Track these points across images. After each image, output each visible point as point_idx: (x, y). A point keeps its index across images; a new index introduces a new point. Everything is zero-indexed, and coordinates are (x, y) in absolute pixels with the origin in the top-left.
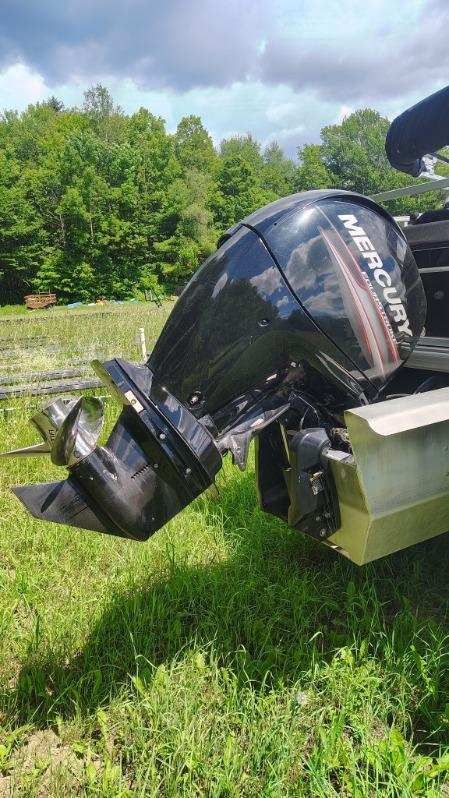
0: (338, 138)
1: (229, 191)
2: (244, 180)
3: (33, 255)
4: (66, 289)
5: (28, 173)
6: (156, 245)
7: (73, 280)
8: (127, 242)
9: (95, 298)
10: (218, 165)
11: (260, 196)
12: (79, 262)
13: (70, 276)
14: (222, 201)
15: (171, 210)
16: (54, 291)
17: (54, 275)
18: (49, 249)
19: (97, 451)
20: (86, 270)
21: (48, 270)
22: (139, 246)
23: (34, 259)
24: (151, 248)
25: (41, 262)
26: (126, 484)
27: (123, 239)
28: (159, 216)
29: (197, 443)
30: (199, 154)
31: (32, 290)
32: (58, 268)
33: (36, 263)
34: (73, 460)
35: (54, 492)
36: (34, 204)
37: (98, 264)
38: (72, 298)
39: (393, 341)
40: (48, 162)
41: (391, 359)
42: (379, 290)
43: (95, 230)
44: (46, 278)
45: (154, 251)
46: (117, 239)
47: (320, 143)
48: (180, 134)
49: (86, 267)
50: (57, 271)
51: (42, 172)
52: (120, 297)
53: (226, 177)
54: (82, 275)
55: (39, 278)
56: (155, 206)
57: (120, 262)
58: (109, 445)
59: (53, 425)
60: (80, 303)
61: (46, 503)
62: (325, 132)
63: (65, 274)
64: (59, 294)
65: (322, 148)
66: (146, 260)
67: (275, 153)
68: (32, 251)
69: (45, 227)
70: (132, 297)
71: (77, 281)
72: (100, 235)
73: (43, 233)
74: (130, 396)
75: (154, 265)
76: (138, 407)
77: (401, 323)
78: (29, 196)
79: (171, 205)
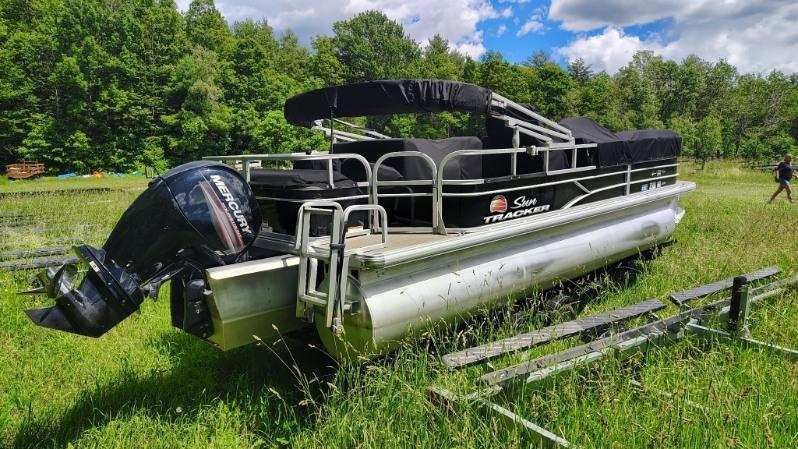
0: (349, 33)
1: (241, 71)
2: (257, 61)
3: (18, 121)
4: (56, 159)
5: (19, 34)
6: (164, 118)
7: (66, 149)
8: (130, 113)
9: (91, 169)
10: (232, 44)
11: (273, 78)
12: (73, 131)
13: (62, 146)
14: (233, 80)
15: (180, 84)
16: (43, 160)
17: (44, 143)
18: (38, 116)
19: (73, 292)
20: (80, 139)
21: (37, 138)
22: (144, 118)
23: (19, 126)
24: (157, 120)
25: (29, 129)
26: (88, 308)
27: (125, 109)
28: (167, 89)
29: (131, 288)
30: (211, 33)
31: (15, 159)
32: (47, 136)
33: (21, 131)
34: (59, 296)
35: (47, 312)
36: (24, 68)
37: (95, 134)
38: (64, 169)
39: (240, 236)
40: (43, 27)
41: (239, 244)
42: (231, 212)
43: (94, 100)
44: (34, 146)
45: (161, 124)
46: (117, 109)
47: (333, 35)
48: (191, 12)
49: (82, 136)
50: (47, 140)
51: (33, 36)
52: (119, 169)
53: (239, 57)
54: (76, 144)
55: (25, 145)
56: (163, 80)
57: (121, 133)
58: (79, 289)
59: (48, 278)
60: (72, 174)
61: (42, 318)
62: (336, 26)
63: (55, 143)
64: (49, 163)
65: (333, 41)
66: (150, 133)
67: (289, 39)
68: (17, 117)
69: (36, 93)
70: (134, 169)
71: (70, 151)
72: (98, 104)
73: (33, 99)
74: (92, 264)
75: (160, 139)
76: (97, 269)
77: (245, 227)
78: (17, 59)
79: (180, 80)
